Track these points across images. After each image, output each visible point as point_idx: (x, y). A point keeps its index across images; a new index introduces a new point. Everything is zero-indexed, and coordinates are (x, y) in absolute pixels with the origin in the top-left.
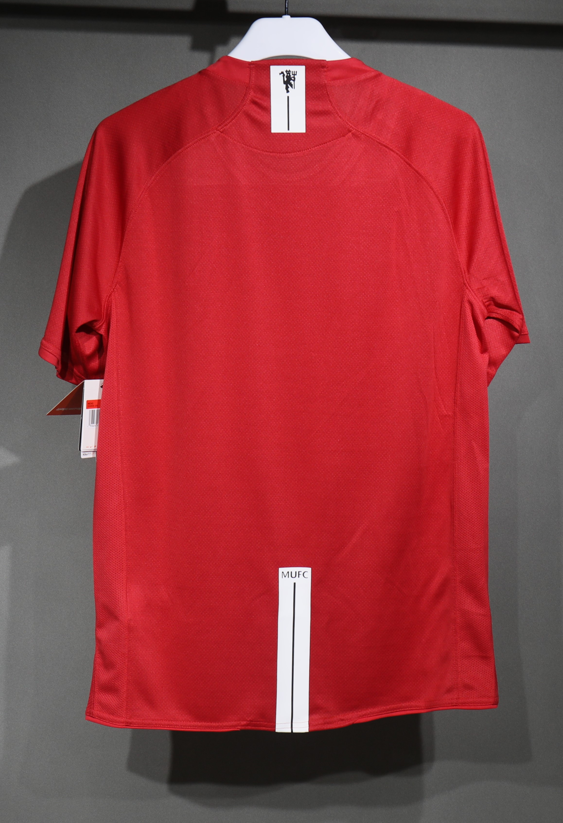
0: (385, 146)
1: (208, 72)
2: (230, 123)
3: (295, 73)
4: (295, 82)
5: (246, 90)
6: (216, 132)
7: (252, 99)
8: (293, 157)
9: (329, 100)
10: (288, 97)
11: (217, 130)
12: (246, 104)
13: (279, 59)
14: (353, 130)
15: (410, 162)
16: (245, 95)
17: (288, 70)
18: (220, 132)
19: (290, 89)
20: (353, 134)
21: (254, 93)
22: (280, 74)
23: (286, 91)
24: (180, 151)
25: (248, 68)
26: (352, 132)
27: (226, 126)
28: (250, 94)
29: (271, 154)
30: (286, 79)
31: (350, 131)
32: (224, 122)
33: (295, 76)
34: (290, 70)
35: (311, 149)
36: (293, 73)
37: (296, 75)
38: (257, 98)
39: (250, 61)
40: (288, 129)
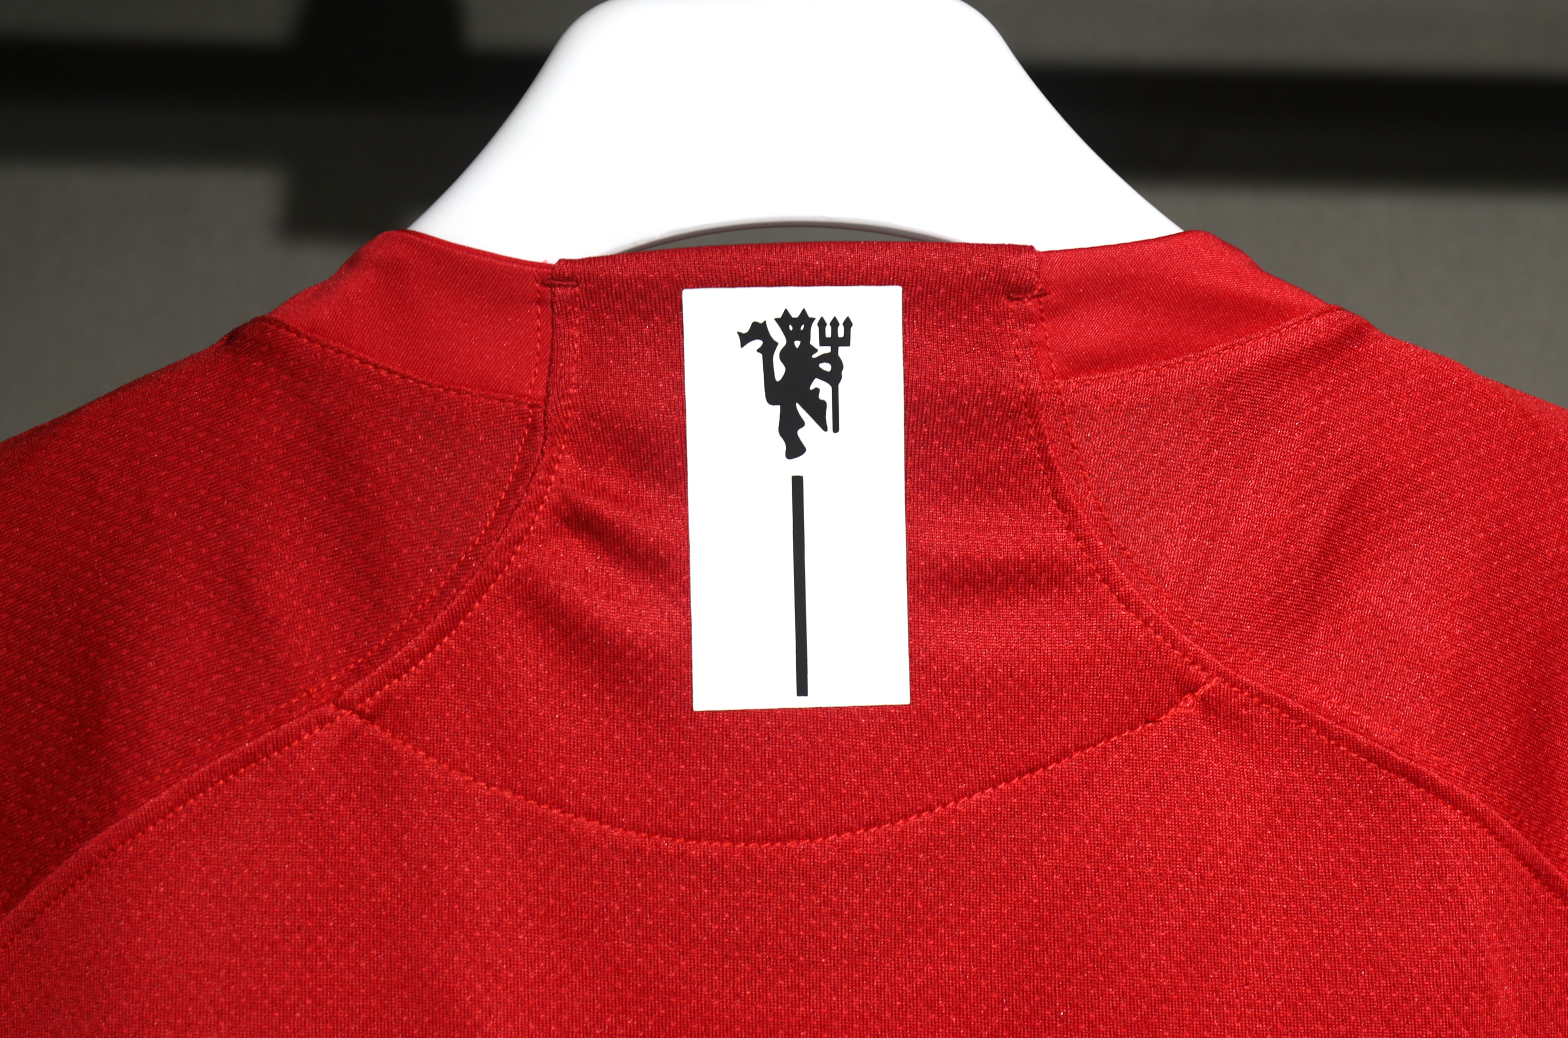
0: (1403, 771)
1: (282, 331)
2: (423, 655)
3: (841, 333)
4: (841, 386)
5: (529, 443)
6: (332, 720)
7: (565, 499)
8: (832, 864)
9: (1054, 493)
10: (797, 483)
11: (338, 707)
12: (527, 531)
13: (738, 247)
14: (1210, 678)
15: (1547, 861)
16: (519, 476)
17: (795, 314)
18: (361, 714)
19: (809, 432)
20: (1205, 703)
21: (581, 460)
22: (745, 339)
23: (782, 445)
24: (90, 847)
25: (539, 302)
26: (1201, 691)
27: (399, 677)
28: (551, 471)
29: (694, 849)
30: (779, 370)
31: (1190, 687)
32: (384, 651)
33: (842, 351)
34: (810, 315)
35: (944, 805)
36: (828, 333)
37: (846, 341)
38: (601, 492)
39: (553, 260)
40: (802, 689)
